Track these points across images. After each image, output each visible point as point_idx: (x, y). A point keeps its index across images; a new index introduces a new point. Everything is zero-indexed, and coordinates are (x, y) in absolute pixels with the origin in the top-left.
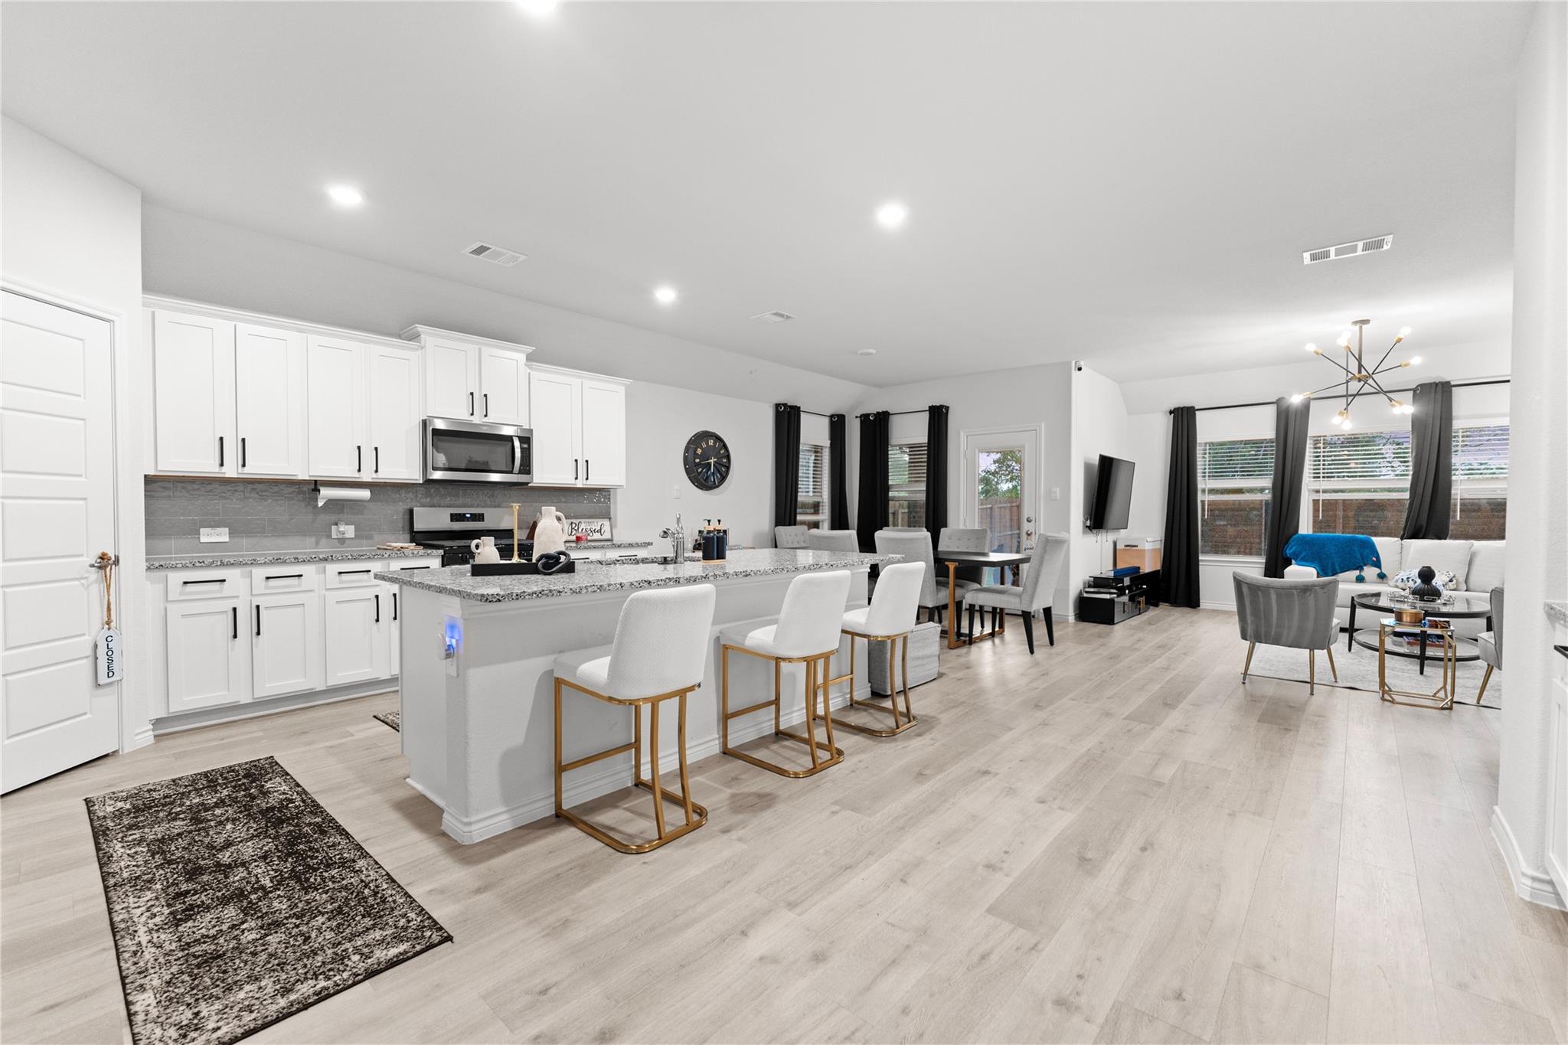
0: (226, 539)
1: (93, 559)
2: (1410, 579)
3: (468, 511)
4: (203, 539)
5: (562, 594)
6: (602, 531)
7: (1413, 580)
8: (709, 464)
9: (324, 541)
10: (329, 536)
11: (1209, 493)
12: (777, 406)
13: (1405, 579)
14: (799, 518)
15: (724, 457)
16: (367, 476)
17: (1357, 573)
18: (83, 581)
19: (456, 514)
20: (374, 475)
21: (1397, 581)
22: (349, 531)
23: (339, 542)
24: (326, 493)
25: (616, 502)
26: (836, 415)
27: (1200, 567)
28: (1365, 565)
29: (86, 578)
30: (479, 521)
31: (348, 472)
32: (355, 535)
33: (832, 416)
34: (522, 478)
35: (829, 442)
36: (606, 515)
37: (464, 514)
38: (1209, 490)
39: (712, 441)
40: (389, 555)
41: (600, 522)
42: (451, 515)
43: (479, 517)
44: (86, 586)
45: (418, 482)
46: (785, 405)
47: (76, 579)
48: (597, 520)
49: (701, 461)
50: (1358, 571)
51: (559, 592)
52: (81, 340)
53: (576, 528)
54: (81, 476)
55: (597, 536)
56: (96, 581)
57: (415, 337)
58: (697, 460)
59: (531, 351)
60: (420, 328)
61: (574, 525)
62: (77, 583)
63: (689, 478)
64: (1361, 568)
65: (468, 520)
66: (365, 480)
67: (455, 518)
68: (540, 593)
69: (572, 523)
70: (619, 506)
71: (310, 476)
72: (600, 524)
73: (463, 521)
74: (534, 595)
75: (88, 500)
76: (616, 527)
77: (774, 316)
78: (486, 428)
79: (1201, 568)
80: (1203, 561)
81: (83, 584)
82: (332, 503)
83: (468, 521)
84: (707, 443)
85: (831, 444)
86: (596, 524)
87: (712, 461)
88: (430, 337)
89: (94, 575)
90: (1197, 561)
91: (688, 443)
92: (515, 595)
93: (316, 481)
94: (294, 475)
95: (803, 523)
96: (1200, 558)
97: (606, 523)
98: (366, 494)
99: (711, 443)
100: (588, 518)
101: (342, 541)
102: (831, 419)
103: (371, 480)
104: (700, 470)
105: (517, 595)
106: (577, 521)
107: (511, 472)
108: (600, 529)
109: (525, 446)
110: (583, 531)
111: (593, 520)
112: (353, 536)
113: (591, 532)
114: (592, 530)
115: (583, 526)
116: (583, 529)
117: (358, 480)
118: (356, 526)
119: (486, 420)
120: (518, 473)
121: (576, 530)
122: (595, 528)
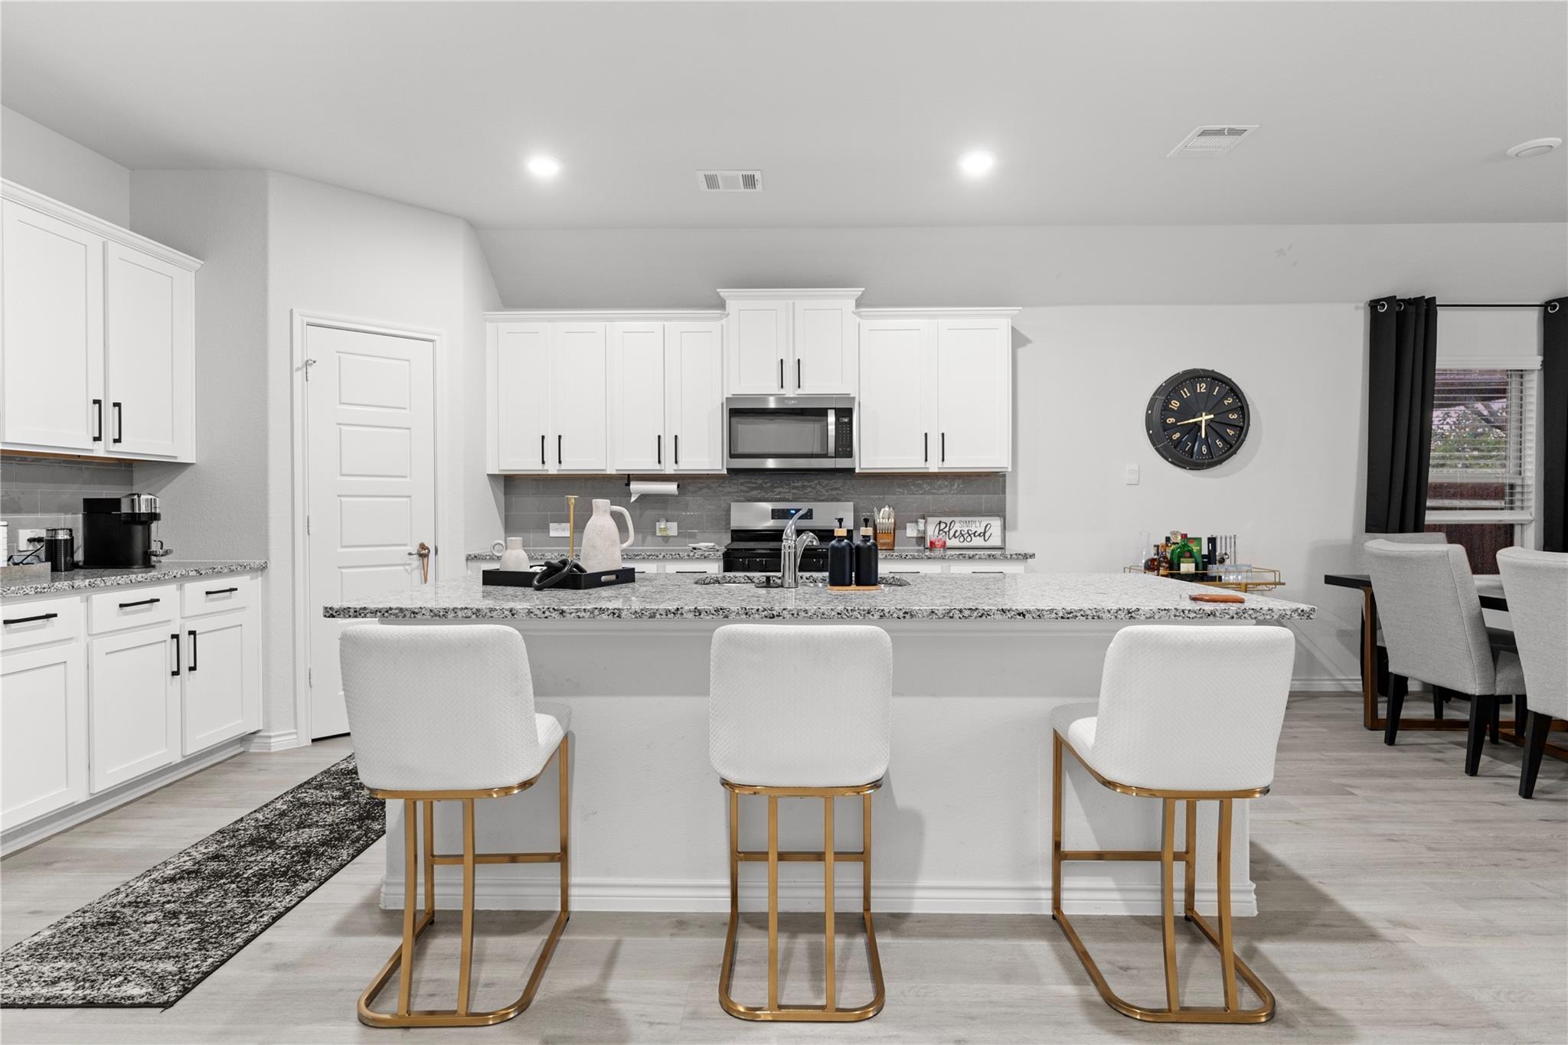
0: (567, 534)
1: (414, 548)
3: (797, 506)
4: (552, 534)
5: (419, 616)
6: (987, 535)
8: (1198, 425)
9: (649, 538)
10: (654, 533)
12: (1374, 305)
14: (1431, 517)
15: (1232, 411)
16: (669, 468)
18: (407, 567)
19: (778, 510)
20: (675, 467)
22: (673, 529)
23: (663, 540)
24: (636, 487)
25: (1015, 493)
26: (1558, 300)
29: (410, 564)
30: (806, 518)
31: (649, 465)
32: (678, 533)
33: (1547, 305)
34: (842, 463)
35: (1540, 358)
36: (1000, 512)
37: (789, 510)
39: (1204, 385)
40: (664, 556)
41: (985, 521)
42: (774, 510)
43: (808, 514)
44: (409, 571)
45: (721, 473)
46: (1391, 300)
47: (402, 565)
48: (980, 519)
49: (1176, 422)
51: (414, 613)
52: (408, 361)
53: (947, 530)
54: (406, 477)
55: (978, 542)
56: (418, 567)
57: (721, 305)
58: (1171, 420)
59: (860, 293)
60: (723, 292)
61: (943, 526)
62: (402, 568)
63: (1157, 449)
66: (668, 472)
67: (776, 514)
68: (387, 612)
69: (940, 522)
70: (1022, 498)
71: (617, 470)
72: (984, 524)
74: (379, 614)
75: (412, 498)
76: (1015, 528)
77: (1203, 139)
78: (793, 402)
81: (406, 570)
82: (644, 497)
84: (1193, 390)
85: (1545, 364)
86: (978, 525)
87: (1204, 418)
88: (737, 301)
89: (415, 561)
91: (1154, 394)
92: (352, 610)
93: (629, 475)
94: (603, 470)
95: (1436, 528)
97: (996, 524)
98: (671, 488)
99: (1202, 388)
100: (964, 516)
101: (666, 539)
102: (1546, 311)
103: (673, 472)
104: (1177, 436)
105: (356, 612)
106: (948, 520)
107: (825, 456)
108: (985, 532)
109: (846, 420)
110: (957, 535)
111: (974, 519)
112: (676, 534)
113: (970, 535)
114: (970, 532)
115: (957, 527)
116: (956, 531)
117: (662, 473)
118: (676, 523)
119: (800, 391)
120: (835, 457)
121: (946, 533)
122: (975, 530)
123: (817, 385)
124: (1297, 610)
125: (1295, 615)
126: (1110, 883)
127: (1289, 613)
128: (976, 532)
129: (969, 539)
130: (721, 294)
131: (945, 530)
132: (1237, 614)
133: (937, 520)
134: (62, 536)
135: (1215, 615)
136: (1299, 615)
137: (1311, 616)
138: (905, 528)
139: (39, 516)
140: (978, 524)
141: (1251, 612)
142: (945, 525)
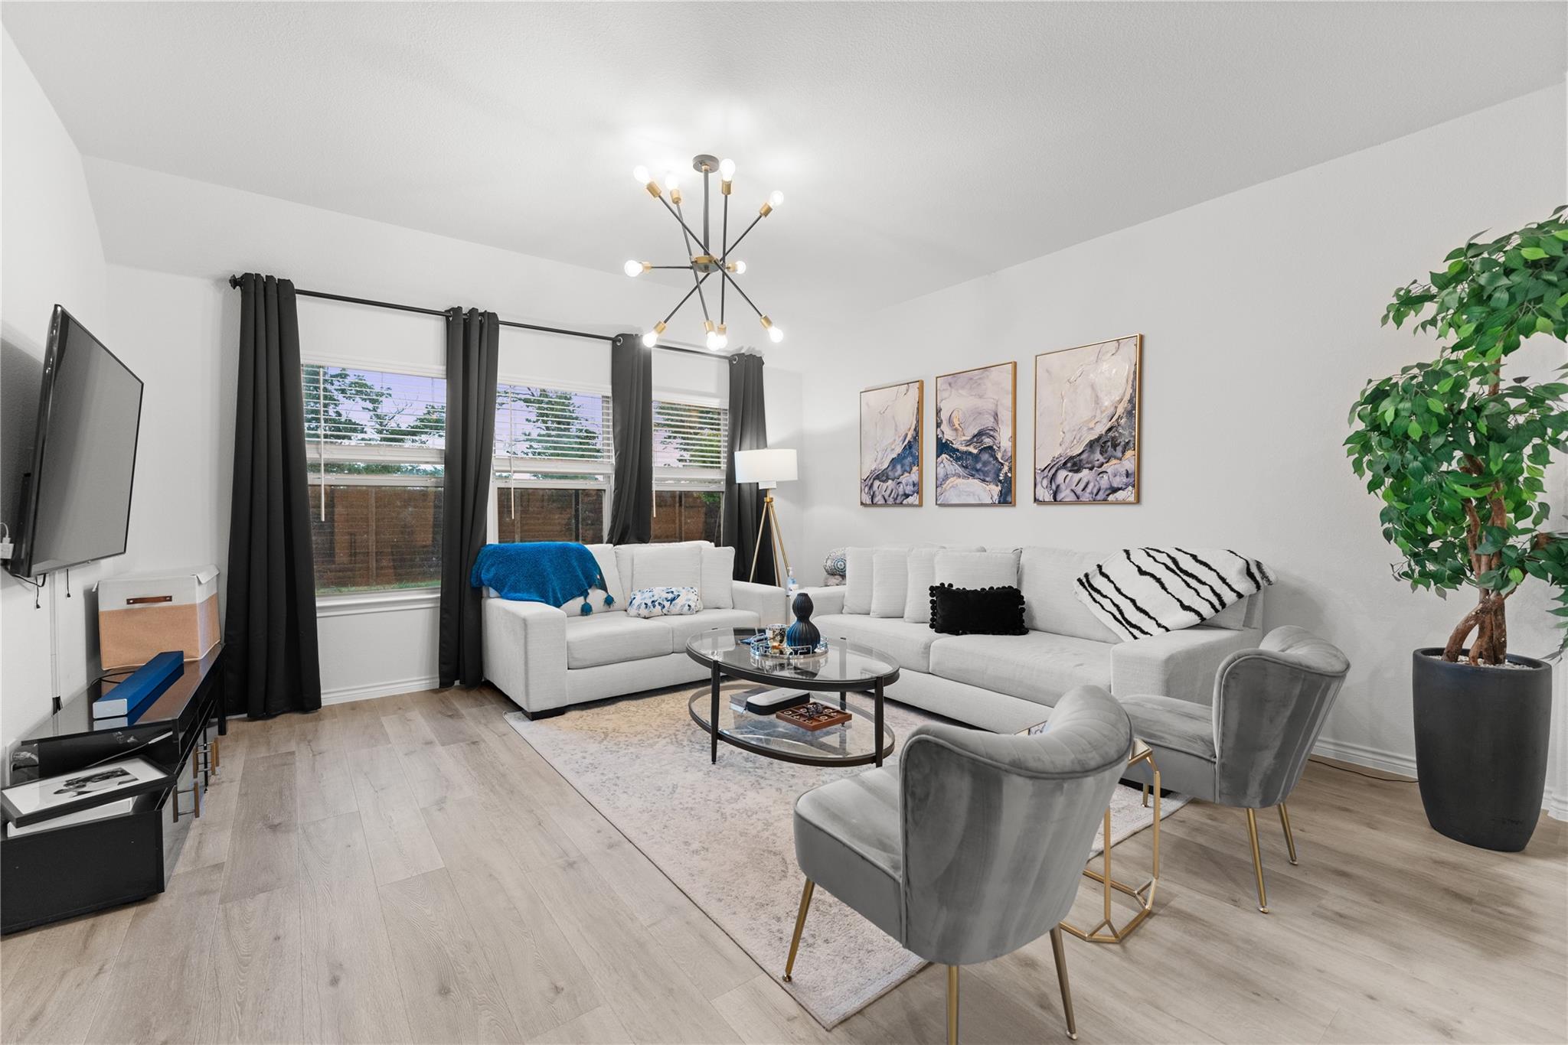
2: (656, 603)
7: (660, 604)
11: (326, 471)
13: (650, 604)
17: (579, 602)
21: (639, 606)
27: (319, 622)
28: (590, 587)
38: (326, 465)
50: (582, 598)
64: (585, 594)
79: (320, 624)
80: (323, 608)
90: (313, 609)
96: (318, 604)
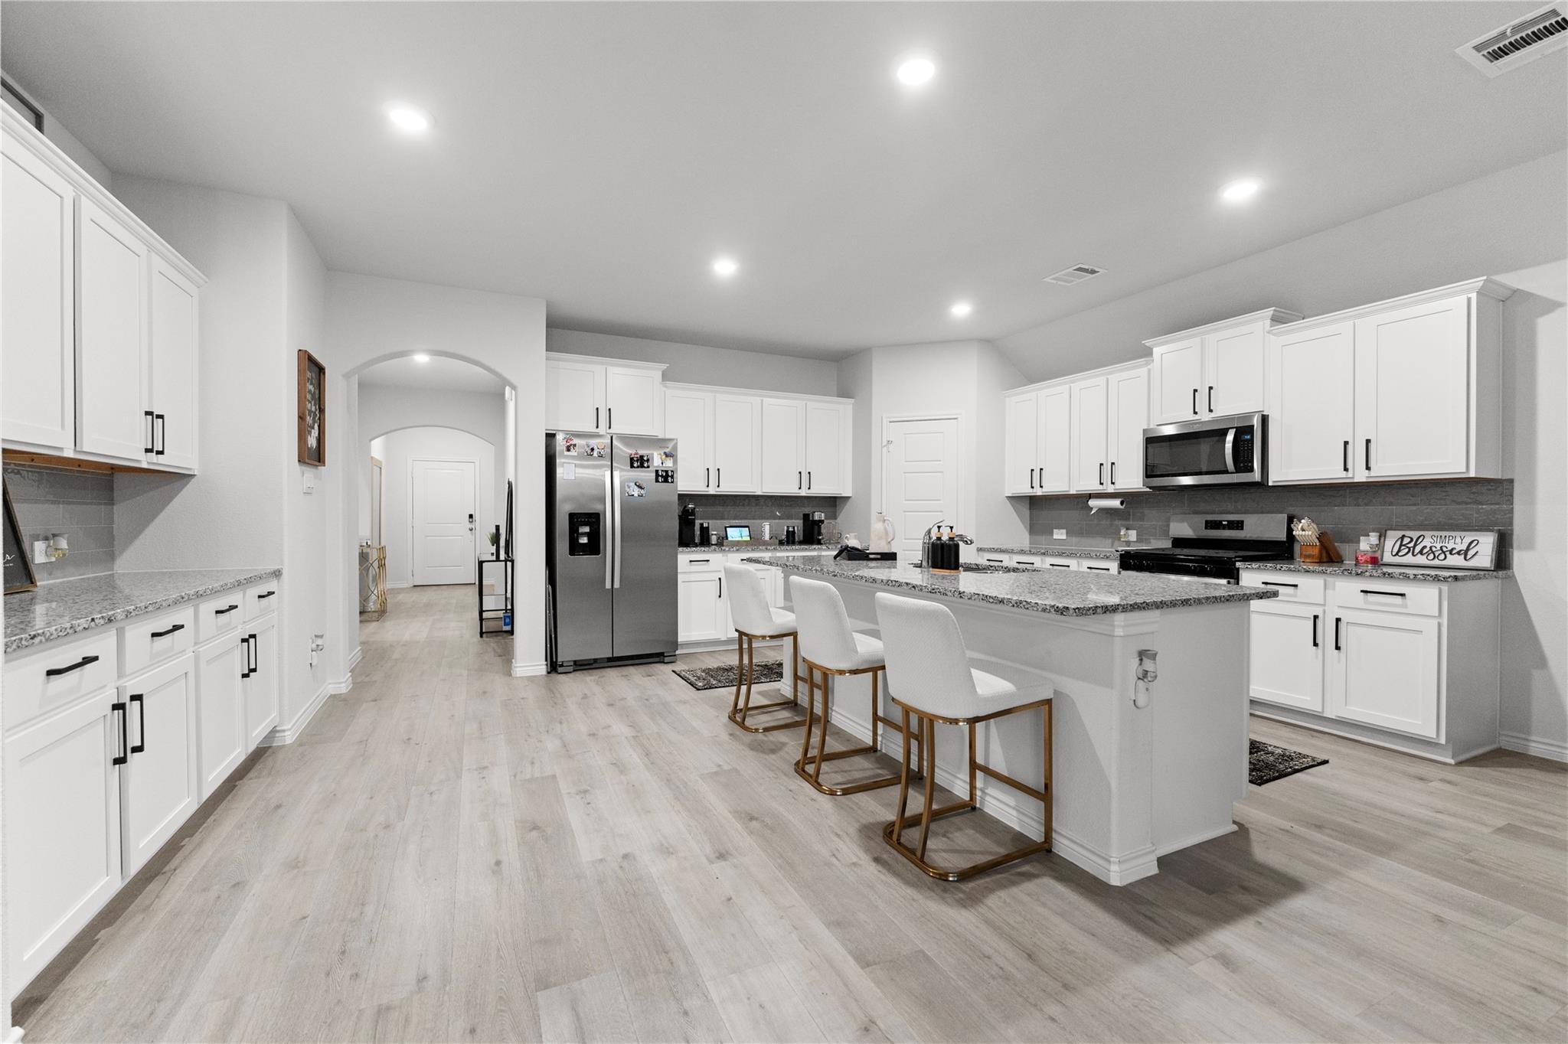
0: (1064, 537)
3: (1226, 518)
6: (1471, 553)
9: (1116, 543)
16: (1111, 489)
19: (1212, 522)
20: (1113, 487)
22: (1131, 535)
23: (1126, 544)
30: (1237, 529)
31: (1093, 486)
34: (1244, 478)
36: (1498, 525)
37: (1221, 522)
41: (1470, 537)
42: (1206, 521)
43: (1239, 525)
45: (1145, 491)
48: (1463, 534)
53: (1412, 545)
55: (1455, 561)
57: (1148, 353)
59: (1276, 312)
61: (1406, 540)
65: (1224, 527)
67: (1212, 525)
69: (1404, 536)
71: (1076, 491)
72: (1467, 541)
73: (1219, 529)
83: (1224, 529)
88: (1161, 347)
93: (1089, 494)
94: (1068, 491)
97: (1488, 541)
98: (1117, 503)
100: (1437, 529)
101: (1128, 543)
106: (1415, 534)
107: (1226, 472)
108: (1468, 549)
109: (1249, 437)
110: (1425, 551)
111: (1453, 534)
112: (1135, 540)
113: (1444, 552)
114: (1445, 549)
115: (1427, 542)
116: (1425, 547)
117: (1106, 492)
118: (1135, 531)
119: (1213, 415)
120: (1236, 473)
121: (1409, 548)
122: (1454, 546)
123: (1229, 406)
124: (1053, 606)
125: (1052, 610)
126: (1012, 802)
127: (1048, 608)
128: (1452, 549)
129: (1442, 557)
130: (1147, 344)
131: (1409, 545)
132: (1016, 603)
133: (1400, 534)
134: (791, 529)
135: (1003, 603)
136: (1055, 610)
137: (1064, 613)
138: (1358, 542)
139: (793, 521)
140: (1458, 540)
141: (1024, 603)
142: (1409, 540)
